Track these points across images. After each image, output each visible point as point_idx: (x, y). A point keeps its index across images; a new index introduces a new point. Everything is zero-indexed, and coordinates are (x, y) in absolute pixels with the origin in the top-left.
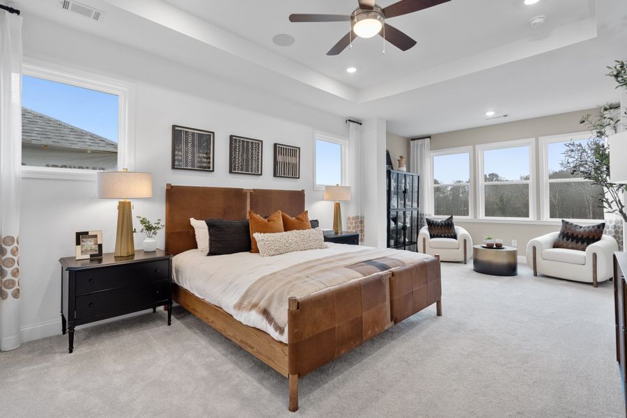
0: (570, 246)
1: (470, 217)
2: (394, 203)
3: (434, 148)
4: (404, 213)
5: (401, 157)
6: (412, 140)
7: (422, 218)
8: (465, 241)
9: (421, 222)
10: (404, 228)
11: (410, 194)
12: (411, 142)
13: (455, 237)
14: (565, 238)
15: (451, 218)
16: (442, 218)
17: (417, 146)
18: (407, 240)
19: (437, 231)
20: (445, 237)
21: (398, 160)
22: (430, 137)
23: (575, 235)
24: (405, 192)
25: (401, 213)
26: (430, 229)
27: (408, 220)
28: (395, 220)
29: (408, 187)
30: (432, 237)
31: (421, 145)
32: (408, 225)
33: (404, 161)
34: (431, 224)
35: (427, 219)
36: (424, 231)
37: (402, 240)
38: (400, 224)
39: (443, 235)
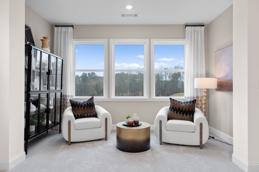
0: (180, 117)
1: (104, 97)
2: (36, 83)
3: (76, 37)
4: (48, 95)
5: (44, 38)
6: (56, 26)
7: (64, 99)
8: (106, 119)
9: (63, 102)
10: (48, 110)
11: (53, 76)
12: (55, 28)
13: (96, 116)
14: (175, 112)
15: (92, 98)
16: (83, 99)
17: (61, 32)
18: (50, 122)
19: (81, 112)
20: (88, 117)
21: (42, 40)
22: (72, 26)
23: (181, 109)
24: (49, 73)
25: (44, 96)
26: (73, 110)
27: (51, 102)
28: (37, 103)
29: (52, 68)
30: (77, 117)
31: (65, 33)
32: (51, 107)
33: (48, 42)
34: (75, 106)
35: (70, 100)
36: (68, 112)
37: (45, 122)
38: (43, 106)
39: (86, 115)
